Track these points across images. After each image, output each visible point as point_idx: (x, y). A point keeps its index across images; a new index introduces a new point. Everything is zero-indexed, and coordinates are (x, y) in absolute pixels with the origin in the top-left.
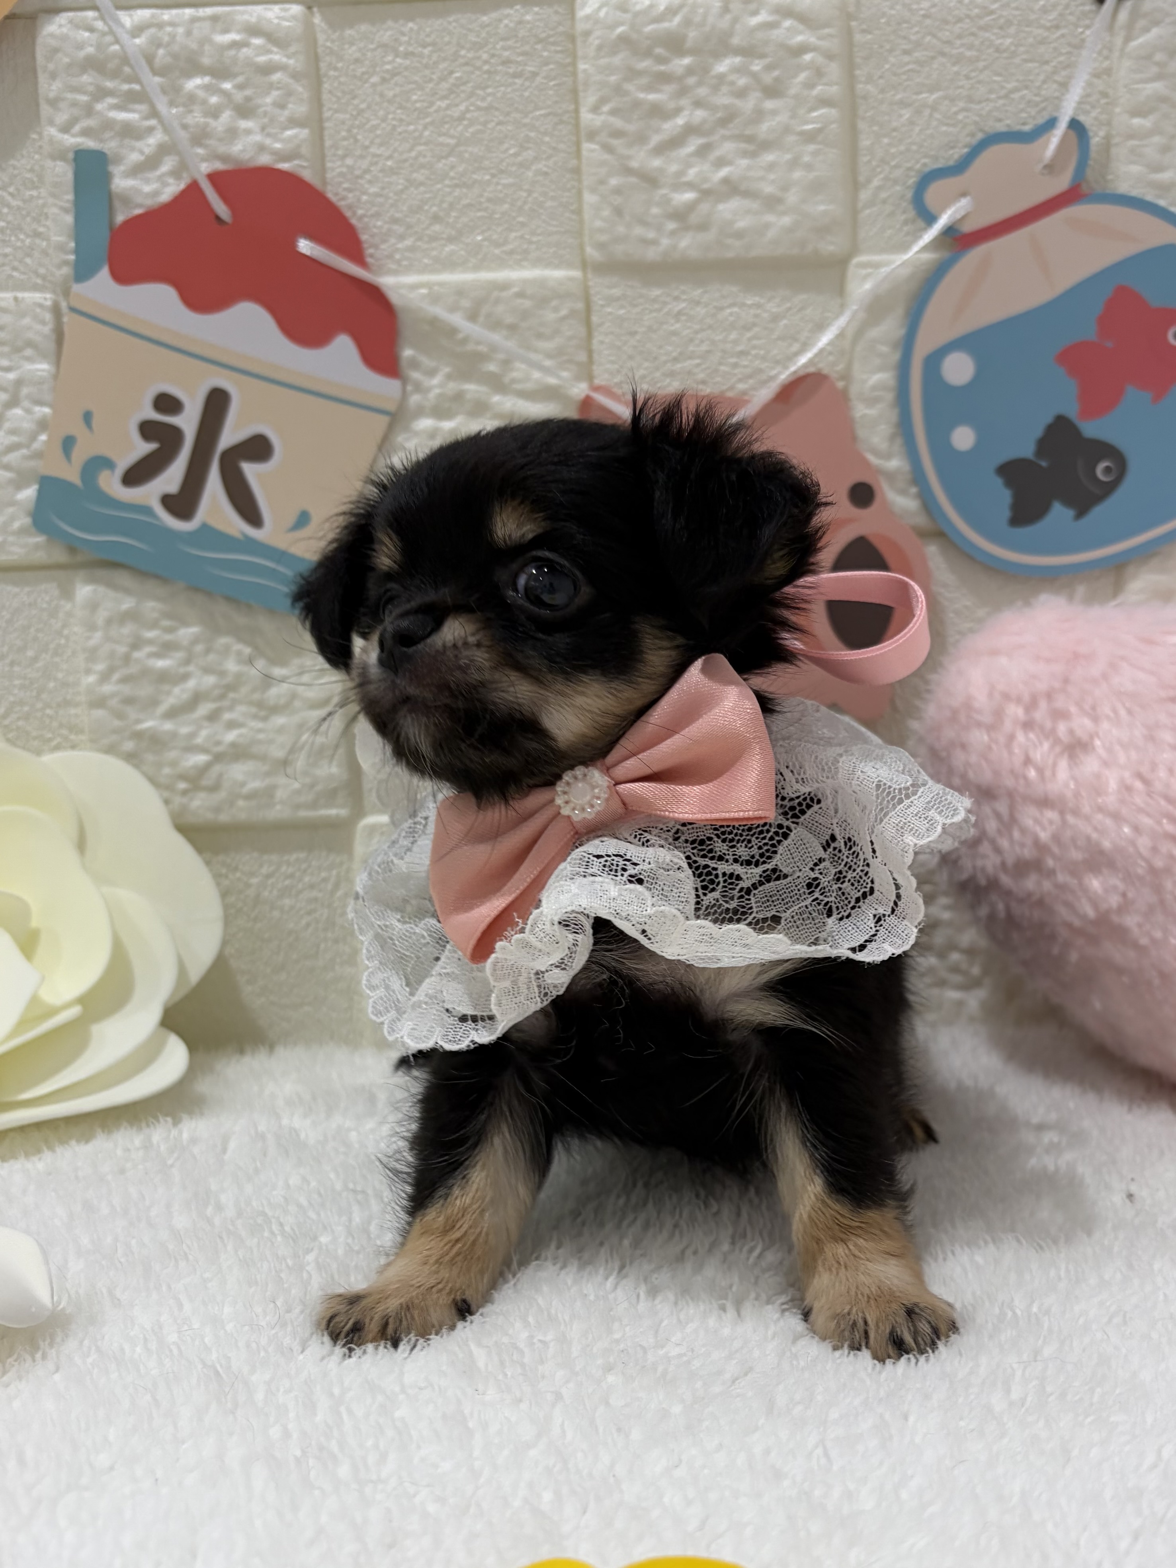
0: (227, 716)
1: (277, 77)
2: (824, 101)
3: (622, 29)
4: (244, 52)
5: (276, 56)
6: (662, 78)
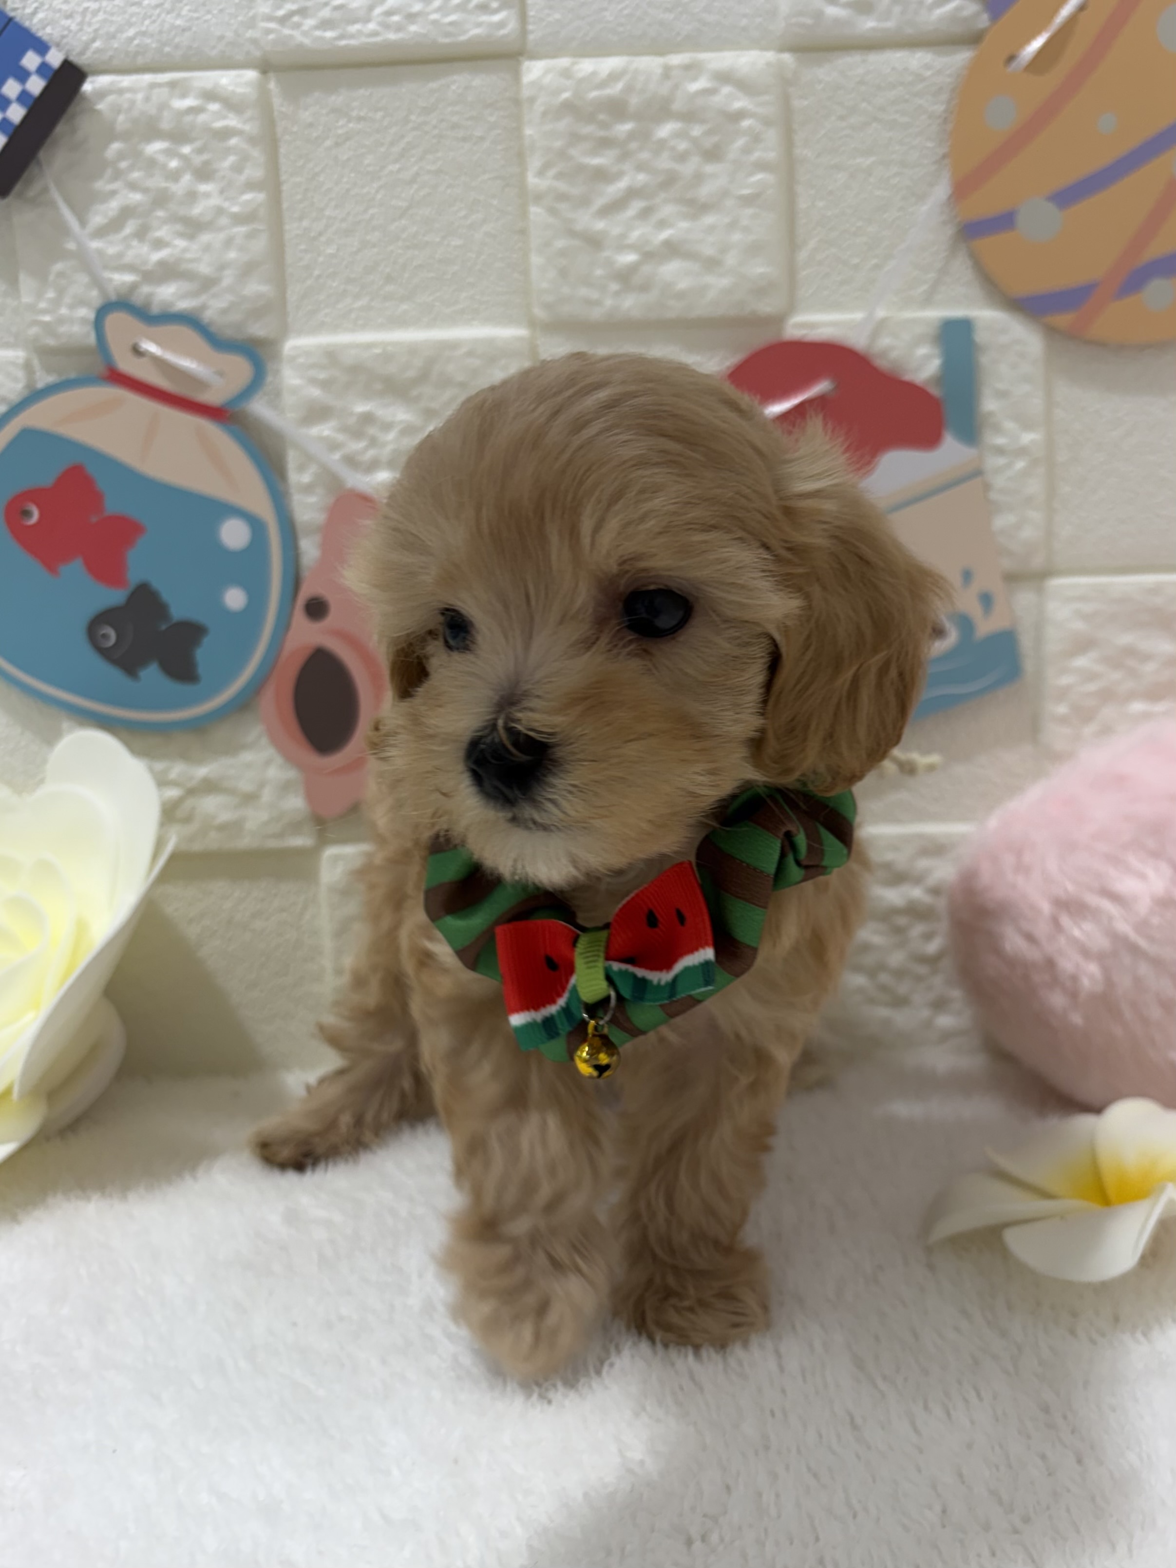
1: (233, 141)
2: (762, 166)
3: (566, 95)
4: (202, 118)
5: (232, 121)
6: (605, 143)
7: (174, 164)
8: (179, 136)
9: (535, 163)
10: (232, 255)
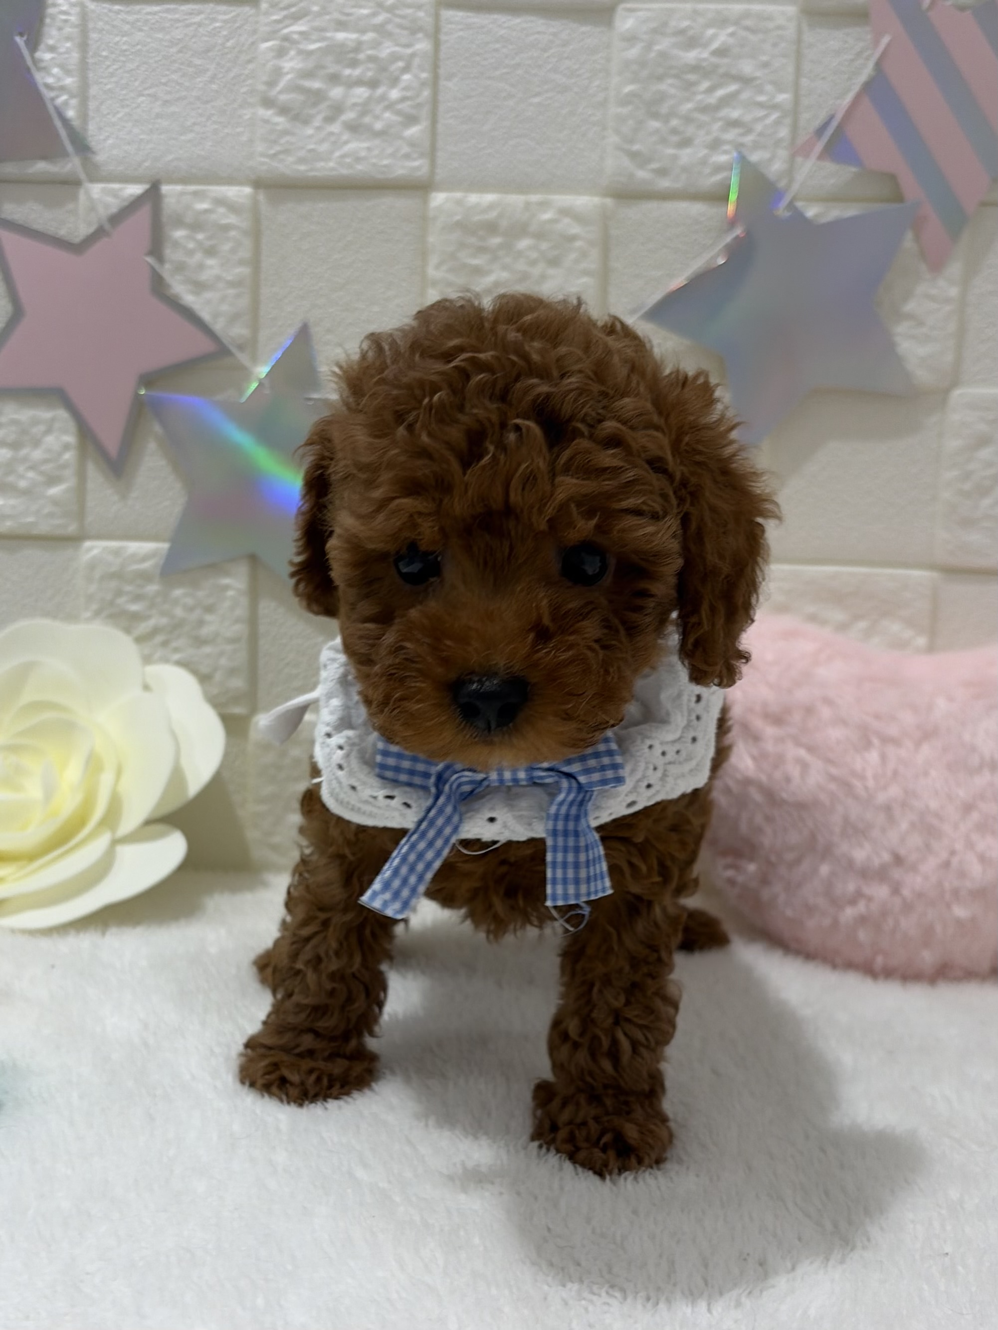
0: (174, 644)
1: (233, 233)
2: (586, 273)
3: (458, 217)
4: (213, 217)
5: (232, 219)
6: (481, 250)
7: (191, 245)
8: (196, 226)
9: (433, 260)
10: (225, 308)
